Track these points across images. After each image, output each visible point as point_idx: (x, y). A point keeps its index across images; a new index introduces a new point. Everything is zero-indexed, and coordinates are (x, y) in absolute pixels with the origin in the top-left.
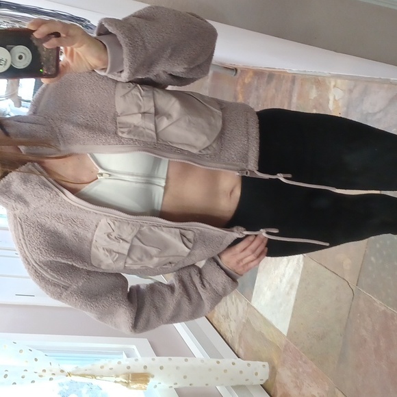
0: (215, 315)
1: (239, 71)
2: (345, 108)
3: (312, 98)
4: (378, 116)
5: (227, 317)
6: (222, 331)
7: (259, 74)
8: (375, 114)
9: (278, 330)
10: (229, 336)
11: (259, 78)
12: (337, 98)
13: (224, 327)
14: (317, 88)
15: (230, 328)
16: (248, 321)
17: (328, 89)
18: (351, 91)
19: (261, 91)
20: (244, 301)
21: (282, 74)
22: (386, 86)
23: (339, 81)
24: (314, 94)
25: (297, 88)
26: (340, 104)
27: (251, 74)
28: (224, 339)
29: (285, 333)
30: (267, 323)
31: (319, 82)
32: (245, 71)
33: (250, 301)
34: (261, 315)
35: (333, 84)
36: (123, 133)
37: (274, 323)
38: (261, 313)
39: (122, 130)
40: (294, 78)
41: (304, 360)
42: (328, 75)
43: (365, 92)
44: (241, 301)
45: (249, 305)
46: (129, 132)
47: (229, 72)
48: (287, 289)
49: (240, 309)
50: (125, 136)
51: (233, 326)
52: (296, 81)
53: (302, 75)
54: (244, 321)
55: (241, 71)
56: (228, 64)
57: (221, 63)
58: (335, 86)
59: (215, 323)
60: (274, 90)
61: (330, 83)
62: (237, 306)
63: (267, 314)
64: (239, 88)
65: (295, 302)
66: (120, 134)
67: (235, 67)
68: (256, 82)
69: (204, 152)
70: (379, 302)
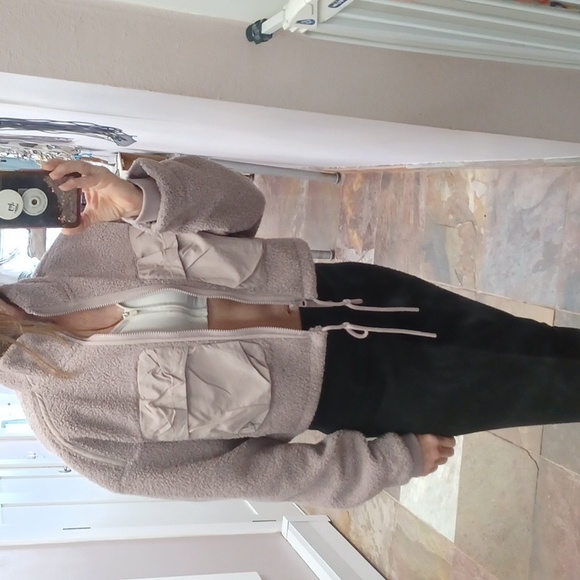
0: (352, 528)
1: (343, 176)
2: (491, 209)
3: (446, 200)
4: (536, 212)
5: (368, 527)
6: (364, 548)
7: (370, 176)
8: (532, 210)
9: (441, 536)
10: (374, 554)
11: (371, 183)
12: (478, 195)
13: (366, 543)
14: (450, 185)
15: (375, 542)
16: (398, 528)
17: (465, 184)
18: (495, 183)
19: (376, 199)
20: (389, 500)
21: (402, 173)
22: (541, 170)
23: (478, 172)
24: (447, 193)
25: (423, 188)
26: (484, 202)
27: (359, 177)
28: (369, 561)
29: (451, 538)
30: (425, 528)
31: (451, 176)
32: (352, 174)
33: (398, 499)
34: (416, 517)
35: (470, 176)
36: (144, 274)
37: (434, 525)
38: (415, 513)
39: (143, 272)
40: (418, 176)
41: (482, 574)
42: (461, 164)
43: (514, 182)
44: (385, 502)
45: (397, 505)
46: (152, 273)
47: (329, 179)
48: (447, 474)
49: (386, 513)
50: (147, 277)
51: (379, 539)
52: (421, 180)
53: (428, 169)
54: (392, 529)
55: (346, 175)
56: (326, 168)
57: (317, 168)
58: (473, 179)
59: (353, 538)
60: (393, 196)
61: (467, 176)
62: (381, 510)
63: (424, 515)
64: (345, 199)
65: (460, 492)
66: (141, 277)
67: (337, 170)
68: (367, 188)
69: (245, 286)
70: (574, 474)
